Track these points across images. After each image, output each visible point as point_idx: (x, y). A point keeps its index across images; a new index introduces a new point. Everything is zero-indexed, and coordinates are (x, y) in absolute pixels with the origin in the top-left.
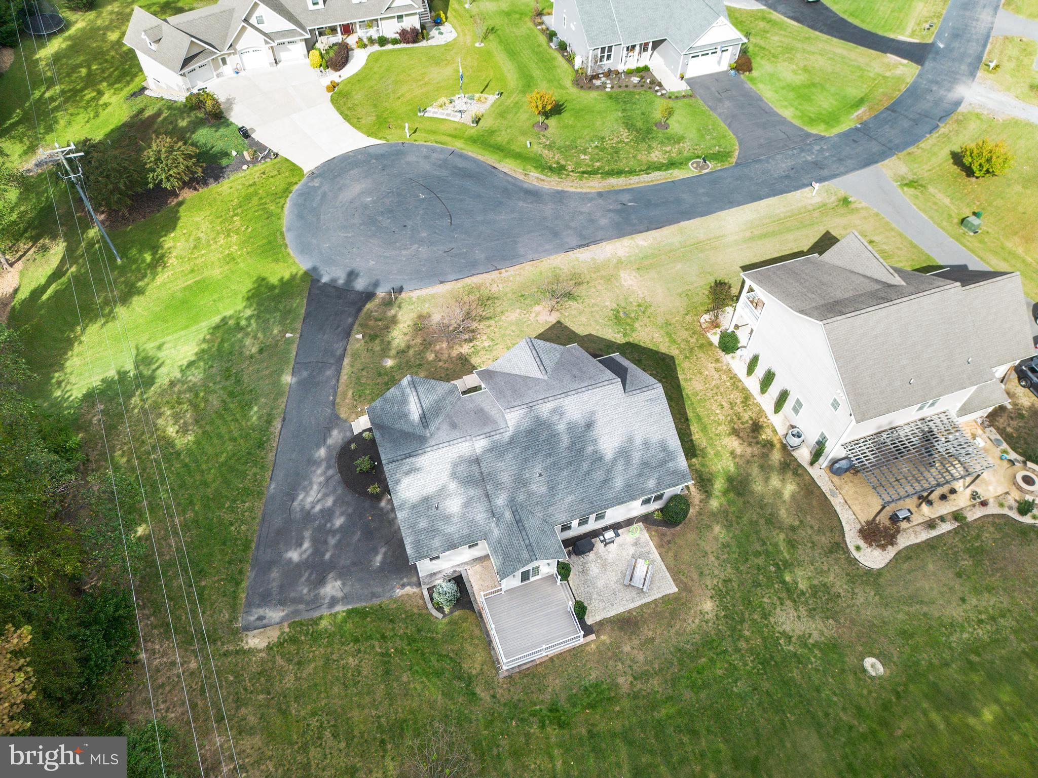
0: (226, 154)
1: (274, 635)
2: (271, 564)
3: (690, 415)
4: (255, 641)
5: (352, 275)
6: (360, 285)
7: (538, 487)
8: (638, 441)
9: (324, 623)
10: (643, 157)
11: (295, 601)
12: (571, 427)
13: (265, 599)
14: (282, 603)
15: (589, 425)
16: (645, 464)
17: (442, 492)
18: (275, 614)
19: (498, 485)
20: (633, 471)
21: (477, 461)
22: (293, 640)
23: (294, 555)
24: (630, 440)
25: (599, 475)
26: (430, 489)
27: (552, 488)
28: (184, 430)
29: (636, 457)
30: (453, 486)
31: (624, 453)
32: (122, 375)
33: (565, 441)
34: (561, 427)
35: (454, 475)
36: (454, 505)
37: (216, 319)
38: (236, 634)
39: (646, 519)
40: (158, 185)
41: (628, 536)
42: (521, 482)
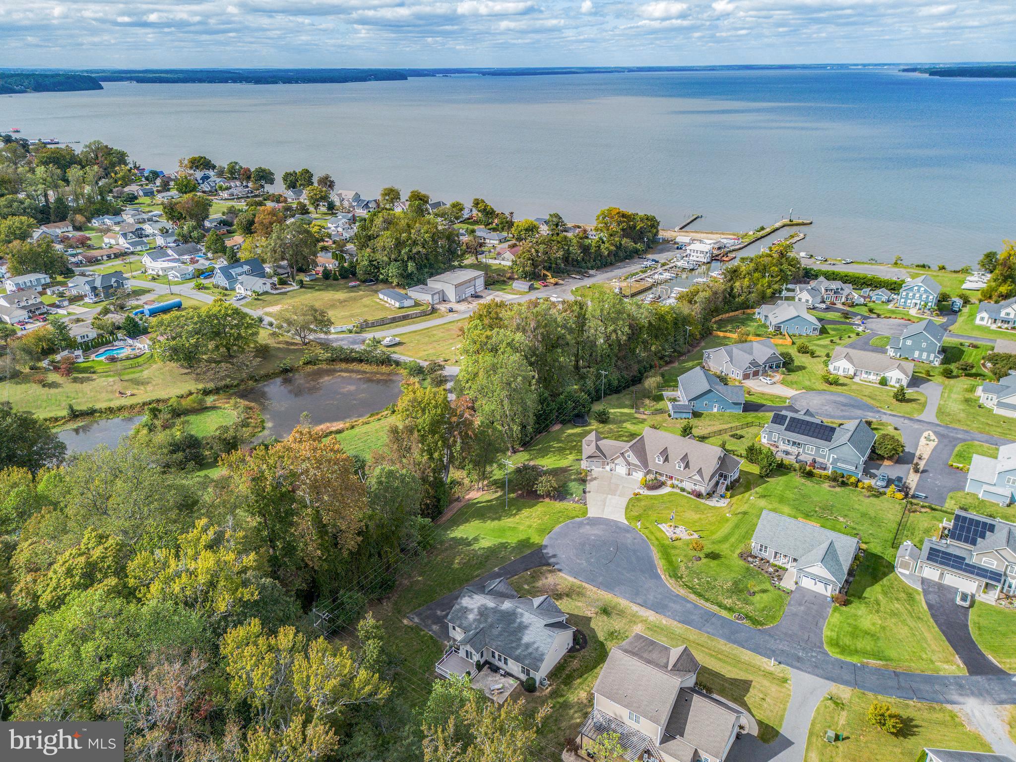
0: (572, 494)
1: (411, 624)
2: (431, 609)
3: (585, 676)
4: (405, 622)
5: (554, 556)
6: (552, 560)
7: (495, 632)
8: (535, 646)
9: (422, 633)
10: (720, 598)
11: (424, 621)
12: (521, 623)
13: (419, 615)
14: (421, 619)
15: (526, 627)
16: (531, 654)
17: (471, 610)
18: (416, 620)
19: (486, 621)
20: (526, 653)
21: (486, 608)
22: (412, 629)
23: (439, 613)
24: (534, 643)
25: (514, 645)
26: (470, 606)
27: (498, 635)
28: (459, 564)
29: (530, 650)
30: (476, 610)
31: (528, 646)
32: (467, 538)
33: (516, 625)
34: (518, 620)
35: (479, 608)
36: (471, 617)
37: (504, 541)
38: (405, 616)
39: (522, 683)
40: (536, 491)
41: (511, 681)
42: (491, 626)
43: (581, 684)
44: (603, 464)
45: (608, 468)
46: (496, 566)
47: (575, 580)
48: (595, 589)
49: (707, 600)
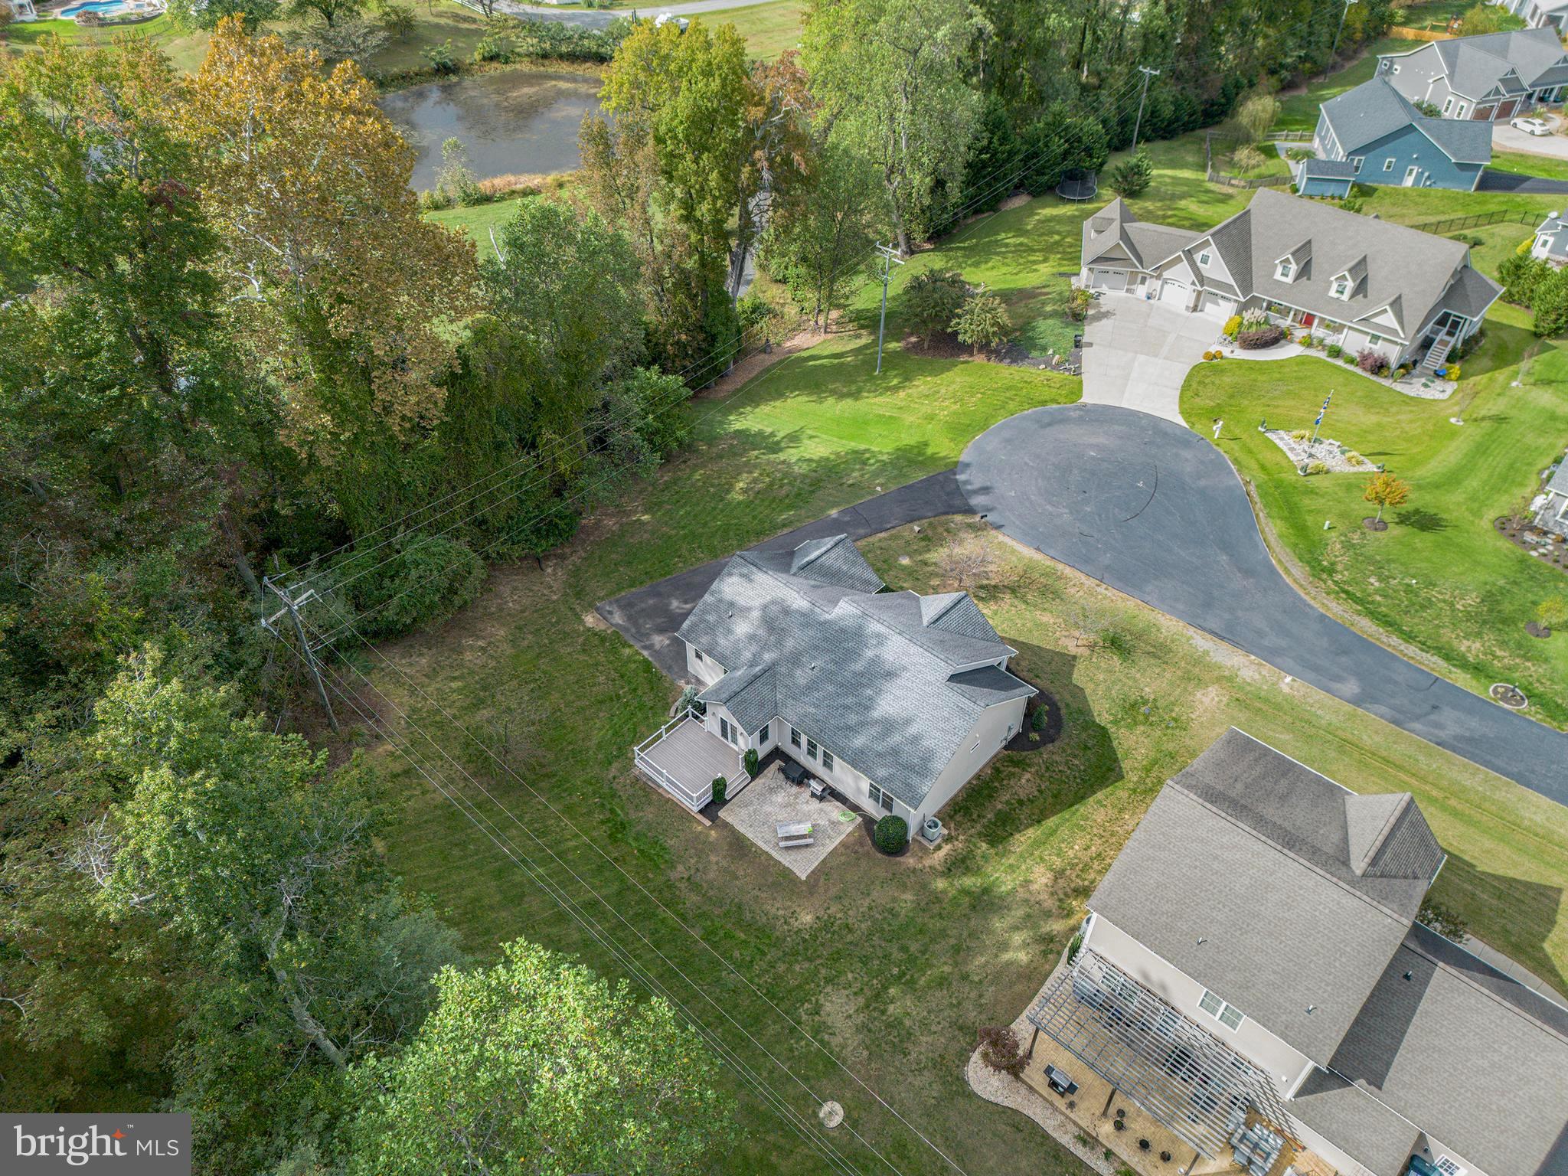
0: (1044, 349)
1: (602, 626)
2: (659, 595)
4: (590, 620)
5: (985, 490)
6: (976, 501)
7: (802, 677)
8: (913, 730)
9: (627, 651)
11: (636, 624)
12: (875, 661)
13: (626, 606)
14: (630, 618)
15: (890, 675)
16: (895, 752)
17: (746, 610)
18: (618, 618)
19: (779, 643)
20: (880, 747)
21: (786, 612)
22: (603, 640)
23: (675, 604)
24: (908, 722)
25: (852, 719)
26: (741, 601)
27: (810, 688)
28: (744, 491)
29: (896, 739)
30: (756, 614)
31: (889, 726)
33: (859, 666)
34: (869, 653)
35: (765, 607)
36: (742, 628)
37: (863, 447)
38: (591, 607)
39: (868, 821)
40: (956, 333)
41: (834, 811)
42: (795, 660)
43: (1038, 843)
44: (1132, 282)
45: (1141, 291)
46: (834, 505)
47: (1038, 556)
48: (1090, 582)
49: (1409, 637)
